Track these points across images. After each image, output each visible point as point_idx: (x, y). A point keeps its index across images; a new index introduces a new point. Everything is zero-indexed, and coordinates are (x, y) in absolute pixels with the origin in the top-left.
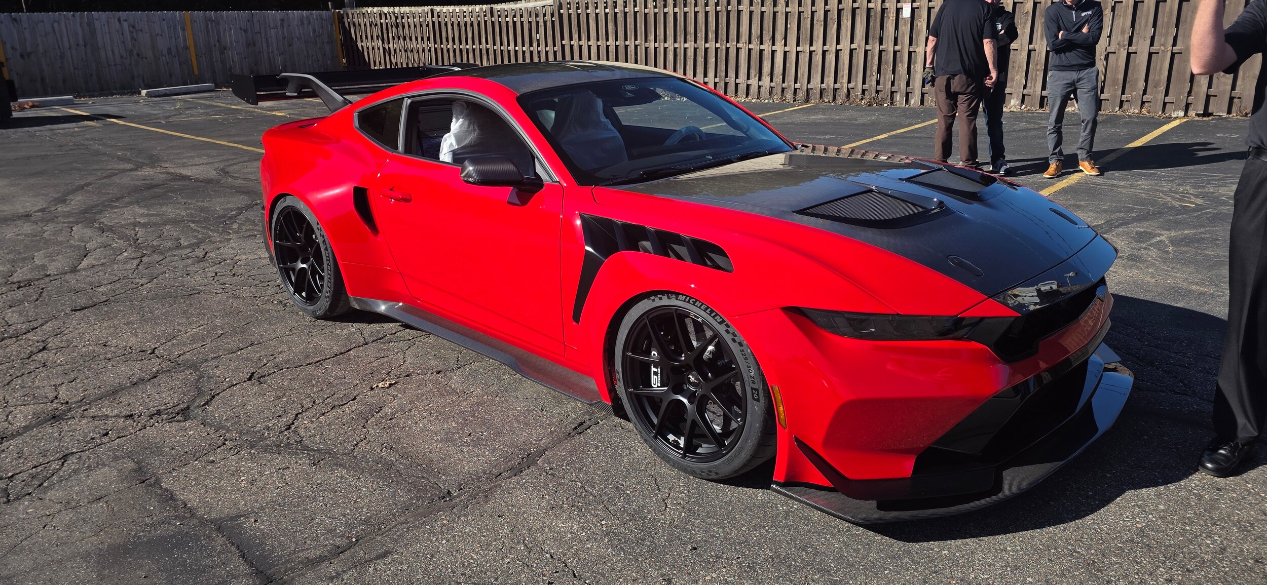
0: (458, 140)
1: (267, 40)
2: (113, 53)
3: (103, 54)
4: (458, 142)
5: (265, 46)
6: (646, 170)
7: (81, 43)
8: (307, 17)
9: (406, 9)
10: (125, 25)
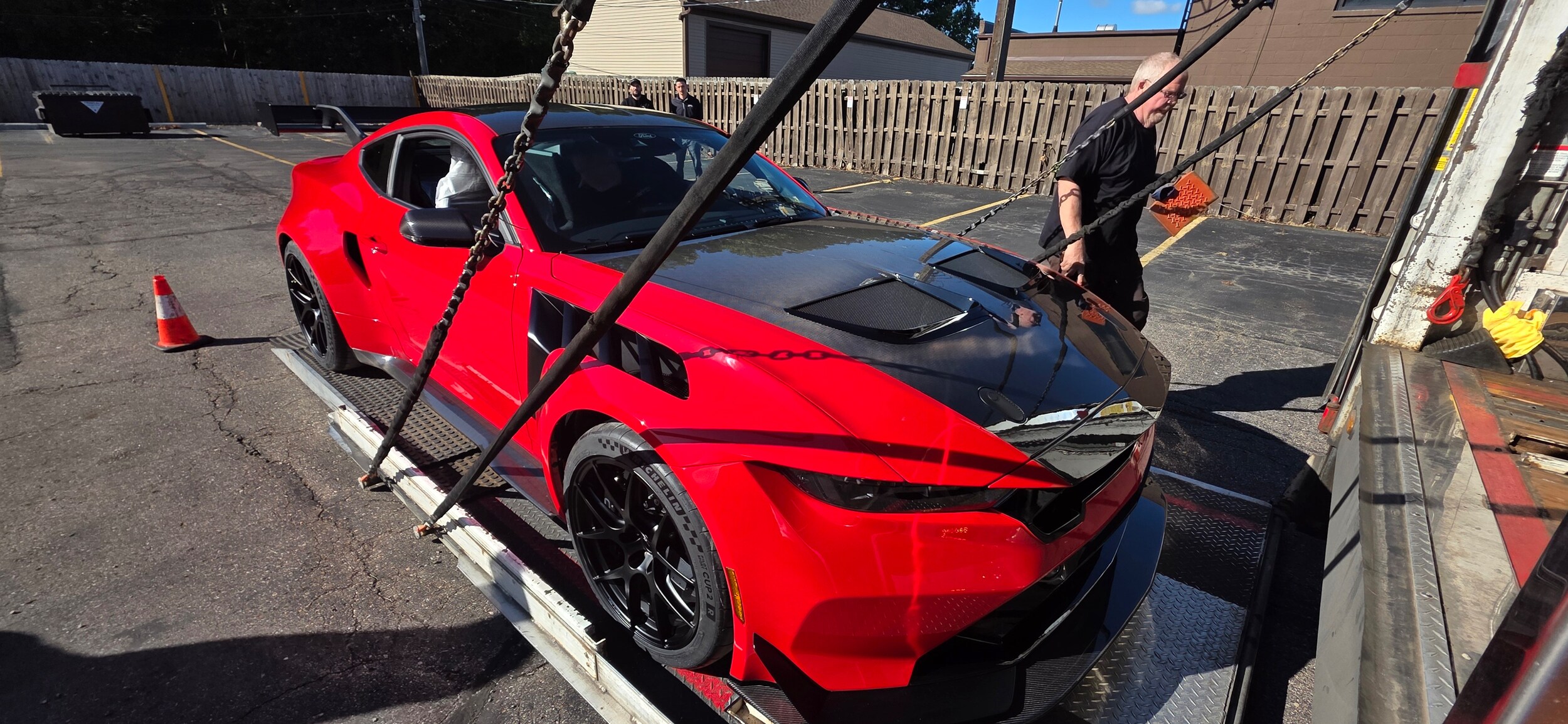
0: (456, 185)
1: (362, 95)
2: (247, 97)
3: (239, 96)
4: (456, 187)
5: (361, 98)
6: (631, 234)
7: (223, 88)
8: (392, 80)
9: (452, 77)
10: (255, 78)
